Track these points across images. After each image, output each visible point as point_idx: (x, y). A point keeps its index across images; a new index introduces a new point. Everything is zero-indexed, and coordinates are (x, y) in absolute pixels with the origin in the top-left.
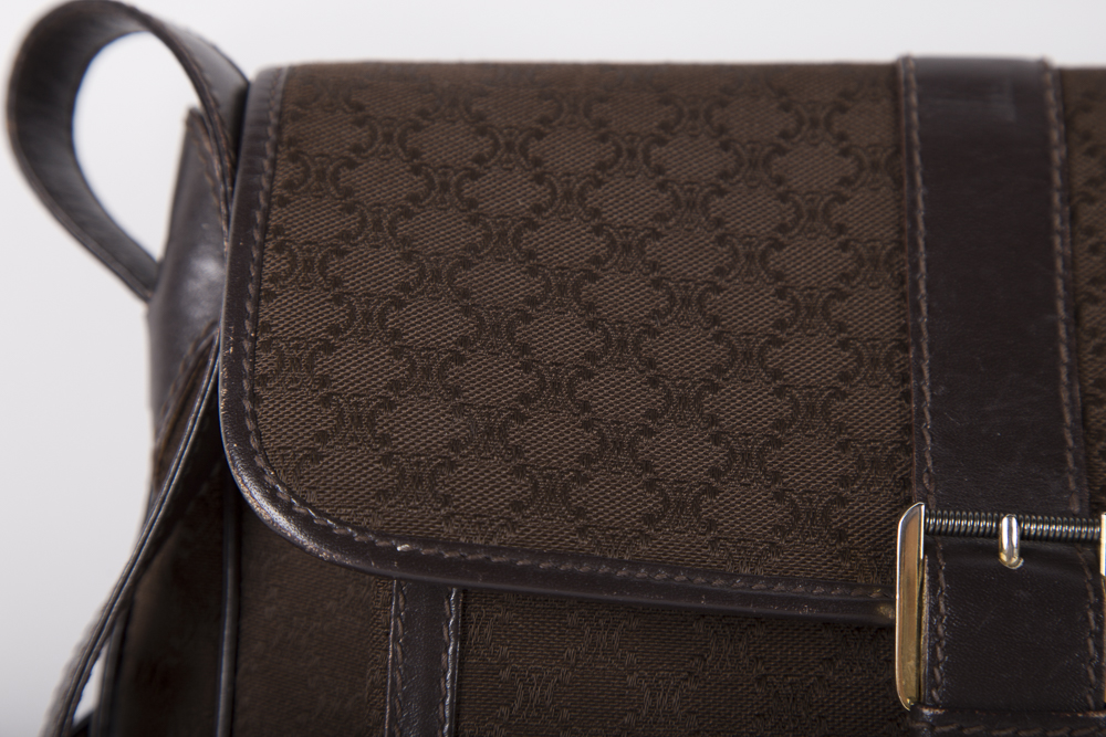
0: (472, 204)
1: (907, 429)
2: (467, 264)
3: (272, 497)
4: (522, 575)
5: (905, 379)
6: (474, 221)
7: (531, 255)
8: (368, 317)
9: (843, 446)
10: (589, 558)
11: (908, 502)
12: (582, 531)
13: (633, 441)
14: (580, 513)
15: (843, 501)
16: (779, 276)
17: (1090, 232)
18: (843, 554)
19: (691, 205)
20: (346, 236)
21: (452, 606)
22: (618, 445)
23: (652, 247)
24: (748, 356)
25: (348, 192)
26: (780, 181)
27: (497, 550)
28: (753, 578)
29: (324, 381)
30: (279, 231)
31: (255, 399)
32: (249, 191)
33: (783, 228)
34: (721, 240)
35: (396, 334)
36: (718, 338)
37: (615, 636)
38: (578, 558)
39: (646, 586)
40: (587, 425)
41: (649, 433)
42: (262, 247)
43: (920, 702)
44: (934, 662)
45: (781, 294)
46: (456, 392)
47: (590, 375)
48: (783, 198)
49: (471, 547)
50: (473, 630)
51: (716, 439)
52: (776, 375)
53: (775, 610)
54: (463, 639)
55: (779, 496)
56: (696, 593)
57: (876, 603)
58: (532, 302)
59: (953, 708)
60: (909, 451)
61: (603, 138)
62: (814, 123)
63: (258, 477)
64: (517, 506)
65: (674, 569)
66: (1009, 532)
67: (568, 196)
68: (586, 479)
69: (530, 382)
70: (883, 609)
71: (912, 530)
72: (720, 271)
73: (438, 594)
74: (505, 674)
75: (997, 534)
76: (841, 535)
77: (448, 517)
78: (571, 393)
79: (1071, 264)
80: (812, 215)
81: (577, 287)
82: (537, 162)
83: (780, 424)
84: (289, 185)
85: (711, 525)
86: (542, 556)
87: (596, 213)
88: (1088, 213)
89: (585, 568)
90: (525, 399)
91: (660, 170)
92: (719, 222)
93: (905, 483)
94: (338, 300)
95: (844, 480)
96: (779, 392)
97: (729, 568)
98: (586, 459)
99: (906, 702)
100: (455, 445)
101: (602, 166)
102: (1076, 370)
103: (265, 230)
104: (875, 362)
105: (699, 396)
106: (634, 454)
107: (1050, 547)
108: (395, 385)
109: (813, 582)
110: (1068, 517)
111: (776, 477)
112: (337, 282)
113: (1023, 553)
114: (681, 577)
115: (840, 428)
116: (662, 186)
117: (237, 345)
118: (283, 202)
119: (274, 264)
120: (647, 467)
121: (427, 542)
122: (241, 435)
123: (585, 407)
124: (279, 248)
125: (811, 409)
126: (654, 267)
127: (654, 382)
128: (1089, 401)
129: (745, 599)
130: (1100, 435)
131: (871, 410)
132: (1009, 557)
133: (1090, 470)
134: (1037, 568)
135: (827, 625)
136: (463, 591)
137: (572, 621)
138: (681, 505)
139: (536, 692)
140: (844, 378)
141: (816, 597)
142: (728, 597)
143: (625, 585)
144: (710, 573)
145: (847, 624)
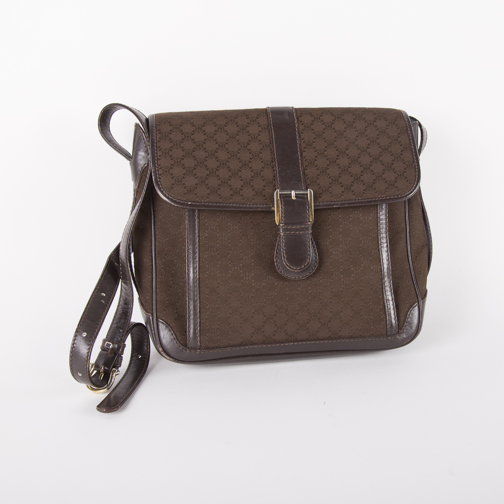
0: (193, 140)
1: (274, 176)
2: (194, 151)
3: (165, 196)
4: (210, 206)
5: (273, 168)
6: (194, 143)
7: (205, 149)
8: (178, 162)
9: (264, 180)
10: (222, 203)
11: (276, 189)
12: (220, 198)
13: (227, 182)
14: (219, 195)
15: (264, 190)
16: (250, 150)
17: (303, 139)
18: (265, 199)
19: (233, 138)
20: (171, 147)
21: (196, 213)
22: (225, 182)
23: (227, 146)
24: (245, 165)
25: (171, 139)
26: (248, 132)
27: (206, 203)
28: (250, 204)
29: (172, 174)
30: (159, 147)
31: (160, 178)
32: (152, 140)
33: (249, 141)
34: (239, 144)
35: (183, 165)
36: (240, 162)
37: (226, 216)
38: (220, 203)
39: (232, 207)
40: (219, 179)
41: (230, 180)
42: (157, 150)
43: (280, 223)
44: (282, 216)
45: (250, 153)
46: (195, 175)
47: (218, 170)
48: (249, 135)
49: (201, 202)
50: (200, 217)
51: (241, 180)
52: (251, 168)
53: (254, 209)
54: (199, 219)
55: (253, 190)
56: (241, 208)
57: (271, 207)
58: (206, 157)
59: (286, 224)
60: (275, 180)
61: (215, 126)
62: (253, 121)
63: (162, 192)
64: (208, 194)
65: (236, 204)
66: (293, 193)
67: (210, 137)
68: (220, 189)
69: (208, 172)
70: (273, 208)
71: (277, 193)
72: (239, 150)
73: (194, 211)
74: (207, 225)
75: (291, 194)
76: (265, 196)
77: (197, 197)
78: (215, 174)
79: (300, 145)
80: (254, 138)
81: (214, 154)
82: (204, 131)
83: (252, 177)
84: (160, 138)
85: (242, 196)
86: (214, 203)
87: (216, 140)
88: (302, 136)
89: (221, 204)
90: (207, 175)
91: (226, 131)
92: (238, 141)
93: (275, 186)
94: (172, 159)
95: (264, 186)
96: (252, 171)
97: (246, 203)
98: (219, 185)
99: (277, 224)
100: (196, 184)
101: (216, 131)
102: (302, 164)
103: (157, 147)
104: (268, 165)
105: (238, 173)
106: (227, 184)
107: (300, 195)
108: (184, 174)
109: (260, 204)
110: (303, 190)
111: (252, 186)
112: (171, 156)
113: (296, 197)
114: (238, 205)
115: (263, 177)
116: (227, 134)
117: (155, 169)
118: (159, 142)
119: (159, 153)
120: (230, 186)
121: (194, 202)
122: (158, 185)
123: (218, 176)
124: (160, 150)
125: (257, 174)
126: (227, 149)
127: (229, 171)
128: (305, 169)
129: (249, 208)
130: (307, 176)
131: (268, 173)
132: (294, 198)
133: (306, 181)
134: (298, 199)
135: (263, 212)
136: (199, 210)
137: (218, 214)
138: (237, 192)
139: (212, 227)
140: (263, 168)
141: (261, 207)
142: (246, 208)
143: (228, 207)
144: (243, 204)
145: (266, 211)
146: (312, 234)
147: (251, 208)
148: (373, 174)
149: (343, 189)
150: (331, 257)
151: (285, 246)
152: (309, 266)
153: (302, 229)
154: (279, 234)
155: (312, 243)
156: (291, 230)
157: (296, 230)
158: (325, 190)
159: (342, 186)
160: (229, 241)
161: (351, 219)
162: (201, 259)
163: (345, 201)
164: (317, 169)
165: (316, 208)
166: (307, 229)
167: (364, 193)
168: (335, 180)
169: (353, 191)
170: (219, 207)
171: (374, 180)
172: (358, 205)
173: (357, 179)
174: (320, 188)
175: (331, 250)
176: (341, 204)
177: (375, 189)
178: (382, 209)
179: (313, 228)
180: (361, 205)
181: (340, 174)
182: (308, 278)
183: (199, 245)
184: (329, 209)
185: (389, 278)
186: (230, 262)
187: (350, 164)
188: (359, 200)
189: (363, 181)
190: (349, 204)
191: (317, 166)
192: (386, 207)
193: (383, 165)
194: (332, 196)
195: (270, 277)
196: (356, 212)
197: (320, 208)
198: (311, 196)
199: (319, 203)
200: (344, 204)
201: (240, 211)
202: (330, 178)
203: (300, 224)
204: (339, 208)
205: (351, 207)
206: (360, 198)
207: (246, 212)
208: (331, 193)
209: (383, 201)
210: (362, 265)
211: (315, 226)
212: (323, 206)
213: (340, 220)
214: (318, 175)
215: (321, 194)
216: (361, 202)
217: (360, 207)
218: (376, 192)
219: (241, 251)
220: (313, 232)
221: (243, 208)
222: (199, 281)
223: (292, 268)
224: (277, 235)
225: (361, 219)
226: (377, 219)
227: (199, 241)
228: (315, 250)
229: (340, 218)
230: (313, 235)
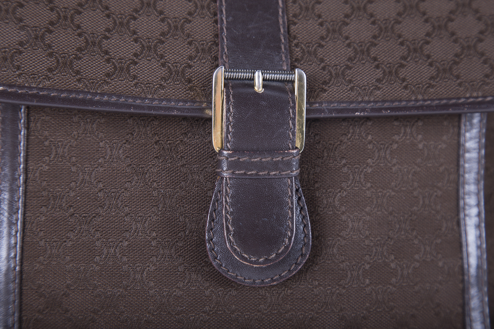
1: (217, 36)
4: (53, 99)
5: (215, 15)
9: (190, 43)
10: (82, 92)
11: (217, 66)
12: (79, 80)
13: (100, 42)
14: (78, 73)
15: (190, 66)
18: (191, 89)
21: (22, 114)
22: (94, 43)
27: (42, 89)
28: (153, 100)
37: (94, 126)
38: (78, 92)
39: (107, 104)
40: (80, 35)
41: (107, 38)
43: (222, 149)
44: (228, 132)
46: (21, 20)
47: (80, 13)
49: (30, 88)
50: (32, 125)
51: (136, 41)
52: (161, 13)
53: (162, 112)
54: (28, 128)
55: (163, 65)
56: (129, 106)
57: (204, 109)
59: (236, 151)
60: (217, 45)
64: (50, 70)
65: (119, 96)
66: (258, 78)
68: (80, 58)
69: (54, 16)
70: (207, 111)
71: (219, 75)
73: (16, 109)
74: (47, 143)
75: (253, 79)
76: (190, 81)
77: (19, 75)
78: (72, 21)
83: (163, 34)
85: (135, 77)
86: (62, 91)
89: (81, 96)
90: (52, 23)
93: (216, 58)
95: (191, 58)
96: (163, 20)
97: (143, 95)
98: (80, 49)
99: (217, 149)
100: (21, 44)
102: (286, 10)
104: (203, 7)
105: (128, 22)
106: (100, 47)
107: (274, 84)
109: (178, 101)
110: (282, 71)
111: (162, 57)
113: (264, 86)
114: (123, 100)
115: (188, 35)
120: (107, 53)
121: (10, 86)
123: (79, 27)
125: (176, 28)
127: (108, 16)
128: (290, 23)
129: (150, 108)
130: (295, 37)
131: (202, 28)
132: (259, 88)
133: (291, 52)
134: (269, 92)
135: (185, 118)
136: (28, 108)
137: (75, 119)
138: (122, 69)
139: (60, 151)
140: (190, 14)
141: (179, 107)
142: (142, 108)
143: (98, 103)
144: (135, 98)
145: (193, 118)
146: (301, 178)
147: (154, 108)
148: (455, 41)
149: (379, 73)
150: (343, 233)
151: (232, 205)
152: (289, 255)
153: (275, 166)
154: (218, 174)
155: (299, 199)
156: (248, 166)
157: (261, 166)
158: (337, 75)
159: (377, 67)
160: (101, 185)
161: (395, 146)
162: (28, 226)
163: (384, 101)
164: (321, 24)
165: (312, 116)
166: (288, 165)
167: (431, 86)
168: (362, 52)
169: (404, 80)
170: (75, 101)
171: (456, 55)
172: (415, 112)
173: (415, 50)
174: (324, 68)
175: (344, 217)
176: (373, 110)
177: (458, 77)
178: (472, 125)
179: (302, 163)
180: (421, 112)
181: (375, 37)
182: (285, 284)
183: (25, 192)
184: (345, 119)
185: (480, 290)
186: (98, 235)
187: (399, 14)
188: (417, 100)
189: (428, 57)
190: (392, 109)
191: (319, 16)
192: (481, 121)
193: (479, 19)
194: (352, 89)
195: (194, 276)
196: (408, 130)
197: (322, 115)
198: (301, 87)
199: (321, 103)
200: (380, 110)
201: (132, 116)
202: (349, 45)
203: (272, 151)
204: (368, 119)
205: (397, 118)
206: (420, 97)
207: (145, 119)
208: (350, 81)
209: (475, 106)
210: (417, 257)
211: (306, 158)
212: (331, 111)
213: (370, 147)
214: (322, 38)
215: (325, 83)
216: (421, 107)
217: (418, 118)
218: (460, 85)
219: (127, 209)
220: (301, 173)
221: (136, 107)
222: (21, 279)
223: (245, 259)
224: (215, 176)
225: (420, 146)
226: (458, 149)
227: (25, 182)
228: (304, 217)
229: (370, 142)
230: (301, 181)
